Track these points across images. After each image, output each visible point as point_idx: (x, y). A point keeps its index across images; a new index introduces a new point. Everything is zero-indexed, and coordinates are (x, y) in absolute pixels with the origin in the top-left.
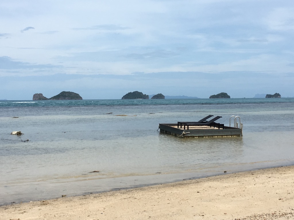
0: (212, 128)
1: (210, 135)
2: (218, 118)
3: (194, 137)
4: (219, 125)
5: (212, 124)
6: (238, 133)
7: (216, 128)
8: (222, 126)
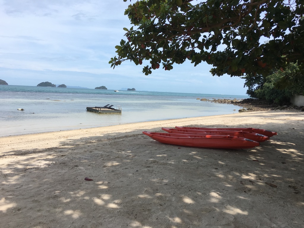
0: (109, 109)
1: (109, 112)
2: (112, 106)
3: (103, 113)
4: (112, 109)
5: (110, 108)
6: (120, 112)
7: (111, 110)
8: (114, 109)
